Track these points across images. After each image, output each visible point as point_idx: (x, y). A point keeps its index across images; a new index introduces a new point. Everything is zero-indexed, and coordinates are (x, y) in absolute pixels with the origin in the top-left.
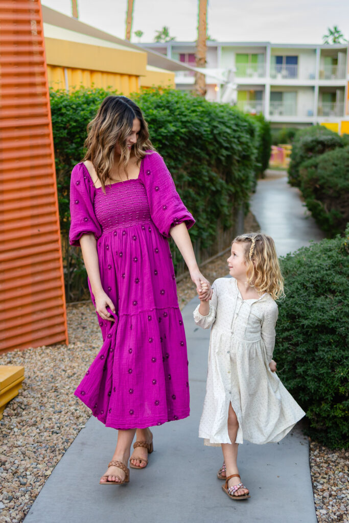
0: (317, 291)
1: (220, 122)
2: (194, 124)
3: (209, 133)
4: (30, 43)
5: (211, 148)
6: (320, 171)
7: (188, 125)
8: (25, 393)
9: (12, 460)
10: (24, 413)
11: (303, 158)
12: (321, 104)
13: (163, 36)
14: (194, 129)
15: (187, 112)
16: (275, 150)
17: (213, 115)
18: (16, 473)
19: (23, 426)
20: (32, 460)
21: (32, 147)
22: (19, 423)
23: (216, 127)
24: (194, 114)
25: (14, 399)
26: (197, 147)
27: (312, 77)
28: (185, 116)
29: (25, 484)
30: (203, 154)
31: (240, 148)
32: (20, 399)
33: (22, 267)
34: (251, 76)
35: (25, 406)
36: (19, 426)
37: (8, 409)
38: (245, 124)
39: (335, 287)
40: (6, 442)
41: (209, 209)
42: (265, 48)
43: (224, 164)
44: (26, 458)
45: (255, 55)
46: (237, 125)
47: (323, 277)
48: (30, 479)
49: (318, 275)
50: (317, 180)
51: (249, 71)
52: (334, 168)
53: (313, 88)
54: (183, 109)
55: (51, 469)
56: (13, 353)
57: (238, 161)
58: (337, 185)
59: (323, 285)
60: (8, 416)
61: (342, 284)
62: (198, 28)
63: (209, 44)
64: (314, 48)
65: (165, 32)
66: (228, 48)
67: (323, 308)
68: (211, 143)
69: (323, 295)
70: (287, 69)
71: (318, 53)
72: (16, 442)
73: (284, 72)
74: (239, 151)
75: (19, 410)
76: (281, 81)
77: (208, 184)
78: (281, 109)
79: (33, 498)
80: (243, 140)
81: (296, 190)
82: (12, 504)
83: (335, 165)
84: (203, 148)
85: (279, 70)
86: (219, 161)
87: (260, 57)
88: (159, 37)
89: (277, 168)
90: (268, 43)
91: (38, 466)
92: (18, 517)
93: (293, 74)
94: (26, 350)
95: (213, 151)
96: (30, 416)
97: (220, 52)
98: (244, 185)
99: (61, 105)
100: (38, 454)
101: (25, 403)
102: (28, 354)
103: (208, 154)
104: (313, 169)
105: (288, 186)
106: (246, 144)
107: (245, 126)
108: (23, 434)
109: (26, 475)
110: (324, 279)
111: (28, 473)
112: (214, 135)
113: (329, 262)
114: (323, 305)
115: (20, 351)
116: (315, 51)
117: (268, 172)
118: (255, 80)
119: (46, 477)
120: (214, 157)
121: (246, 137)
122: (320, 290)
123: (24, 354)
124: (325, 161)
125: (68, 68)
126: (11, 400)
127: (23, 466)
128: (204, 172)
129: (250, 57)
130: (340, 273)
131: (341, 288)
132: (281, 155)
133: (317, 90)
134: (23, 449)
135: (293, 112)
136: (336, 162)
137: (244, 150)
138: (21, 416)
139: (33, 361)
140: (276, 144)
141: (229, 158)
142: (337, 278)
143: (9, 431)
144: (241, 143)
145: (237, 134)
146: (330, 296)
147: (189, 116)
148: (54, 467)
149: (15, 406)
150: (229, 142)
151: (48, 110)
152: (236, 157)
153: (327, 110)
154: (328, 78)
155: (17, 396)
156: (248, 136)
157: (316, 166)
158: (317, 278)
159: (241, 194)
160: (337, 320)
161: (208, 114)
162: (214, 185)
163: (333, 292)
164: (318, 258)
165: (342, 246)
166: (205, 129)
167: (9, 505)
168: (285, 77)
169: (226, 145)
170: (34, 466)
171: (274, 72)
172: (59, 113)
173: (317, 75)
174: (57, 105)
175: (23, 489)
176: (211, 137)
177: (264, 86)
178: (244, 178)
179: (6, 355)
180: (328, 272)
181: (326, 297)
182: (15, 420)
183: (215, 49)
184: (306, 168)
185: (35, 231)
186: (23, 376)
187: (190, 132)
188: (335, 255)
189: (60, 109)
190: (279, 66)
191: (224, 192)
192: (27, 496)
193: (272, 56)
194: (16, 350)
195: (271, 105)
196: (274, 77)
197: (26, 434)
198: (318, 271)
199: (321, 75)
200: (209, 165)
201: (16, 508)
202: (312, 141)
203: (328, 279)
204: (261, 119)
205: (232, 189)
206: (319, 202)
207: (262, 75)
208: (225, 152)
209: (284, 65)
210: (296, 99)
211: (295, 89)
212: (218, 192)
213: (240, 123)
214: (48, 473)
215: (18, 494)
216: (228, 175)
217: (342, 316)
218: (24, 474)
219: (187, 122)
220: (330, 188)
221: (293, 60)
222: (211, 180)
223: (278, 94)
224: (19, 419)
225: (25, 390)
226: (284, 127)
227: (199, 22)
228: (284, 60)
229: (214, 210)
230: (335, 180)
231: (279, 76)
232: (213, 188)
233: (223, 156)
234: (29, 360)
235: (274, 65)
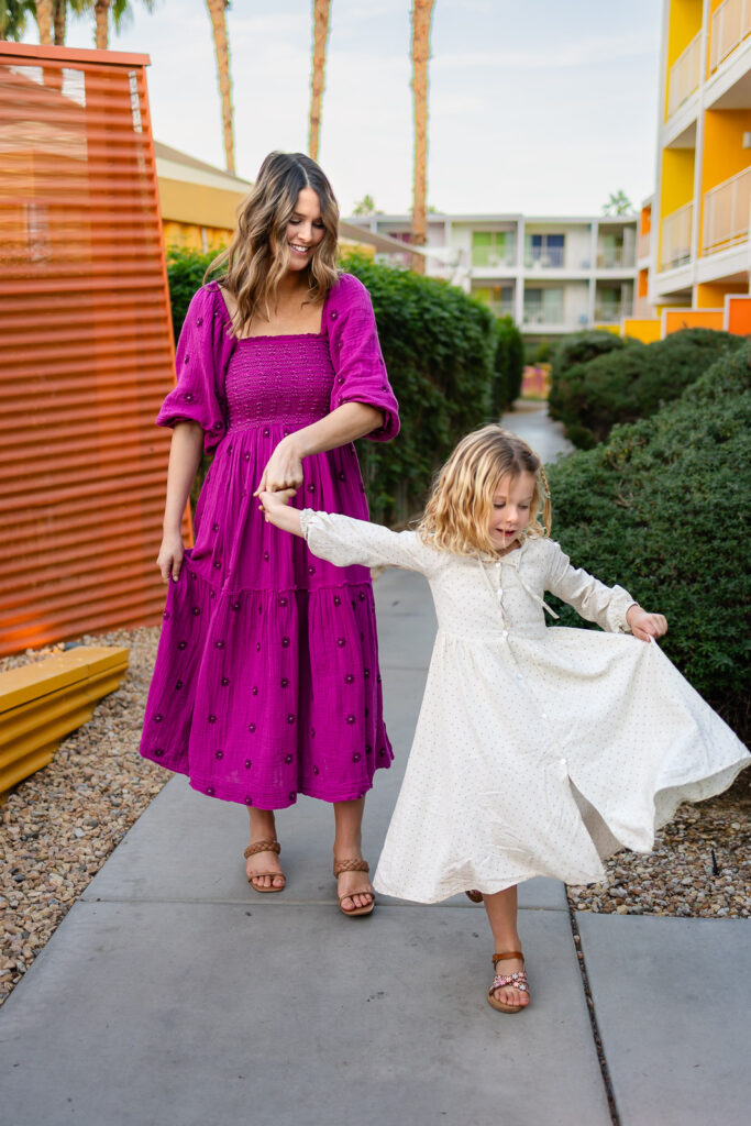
0: (565, 519)
1: (434, 304)
2: (394, 303)
3: (417, 317)
4: (134, 177)
5: (420, 341)
6: (588, 384)
7: (384, 302)
8: (129, 686)
9: (102, 774)
10: (125, 712)
11: (564, 369)
12: (600, 305)
13: (365, 209)
14: (393, 310)
15: (381, 284)
16: (529, 373)
17: (423, 292)
18: (106, 790)
19: (123, 729)
20: (132, 774)
21: (139, 321)
22: (117, 726)
23: (428, 310)
24: (393, 287)
25: (112, 693)
26: (398, 338)
27: (586, 266)
28: (379, 289)
29: (118, 806)
30: (408, 351)
31: (465, 345)
32: (121, 694)
33: (126, 504)
34: (495, 265)
35: (129, 703)
36: (117, 729)
37: (101, 706)
38: (474, 311)
39: (591, 512)
40: (94, 750)
41: (420, 436)
42: (516, 223)
43: (442, 367)
44: (125, 771)
45: (501, 235)
46: (462, 311)
47: (574, 498)
48: (128, 798)
49: (565, 496)
50: (583, 397)
51: (492, 258)
52: (609, 378)
53: (586, 282)
54: (376, 279)
55: (161, 785)
56: (116, 634)
57: (465, 367)
58: (613, 403)
59: (574, 510)
60: (102, 715)
61: (602, 508)
62: (415, 190)
63: (430, 218)
64: (586, 222)
65: (368, 203)
66: (459, 224)
67: (572, 542)
68: (420, 335)
69: (574, 525)
70: (549, 253)
71: (595, 229)
72: (109, 751)
73: (545, 259)
74: (463, 349)
75: (119, 708)
76: (540, 272)
77: (417, 397)
78: (541, 314)
79: (130, 823)
80: (472, 334)
81: (559, 425)
82: (97, 830)
83: (611, 373)
84: (408, 341)
85: (537, 256)
86: (433, 362)
87: (508, 238)
88: (358, 211)
89: (533, 399)
90: (520, 216)
91: (142, 782)
92: (105, 847)
93: (558, 261)
94: (135, 629)
95: (424, 346)
96: (135, 716)
97: (448, 229)
98: (474, 404)
99: (189, 270)
100: (141, 765)
101: (129, 699)
102: (138, 636)
103: (416, 349)
104: (578, 381)
105: (547, 420)
106: (477, 340)
107: (474, 314)
108: (121, 740)
109: (122, 793)
110: (575, 501)
111: (125, 791)
112: (426, 323)
113: (582, 477)
114: (572, 537)
115: (127, 631)
116: (589, 226)
117: (519, 403)
118: (501, 271)
119: (152, 795)
120: (426, 356)
121: (475, 331)
122: (569, 518)
123: (132, 635)
124: (596, 369)
125: (208, 228)
126: (108, 695)
127: (118, 782)
128: (411, 378)
129: (494, 238)
130: (601, 494)
131: (600, 514)
132: (538, 380)
133: (593, 285)
134: (120, 759)
135: (558, 317)
136: (613, 370)
137: (472, 349)
138: (121, 716)
139: (145, 645)
140: (531, 364)
141: (448, 359)
142: (594, 500)
143: (100, 736)
144: (468, 339)
145: (461, 325)
146: (583, 525)
147: (386, 290)
148: (165, 782)
149: (113, 703)
150: (450, 335)
151: (164, 280)
152: (461, 359)
153: (608, 313)
154: (609, 266)
155: (117, 690)
156: (479, 329)
157: (582, 377)
158: (565, 500)
159: (469, 417)
160: (593, 559)
161: (416, 290)
162: (428, 400)
163: (589, 521)
164: (568, 475)
165: (605, 458)
166: (410, 310)
167: (91, 833)
168: (545, 266)
169: (443, 338)
170: (135, 781)
171: (529, 259)
172: (186, 281)
173: (593, 262)
174: (183, 270)
175: (115, 811)
176: (420, 324)
177: (514, 280)
178: (473, 392)
179: (105, 637)
180: (581, 491)
181: (578, 527)
182: (110, 722)
183: (441, 225)
184: (568, 380)
185: (146, 450)
186: (126, 661)
187: (387, 314)
188: (592, 468)
189: (188, 276)
190: (537, 249)
191: (443, 411)
192: (121, 821)
193: (526, 235)
194: (120, 630)
195: (526, 308)
196: (529, 266)
197: (126, 740)
198: (565, 491)
199: (600, 263)
200: (419, 367)
201: (102, 836)
202: (580, 345)
203: (580, 501)
204: (509, 322)
205: (456, 407)
206: (588, 431)
207: (512, 264)
208: (442, 350)
209: (544, 249)
210: (562, 299)
211: (561, 285)
212: (432, 412)
213: (466, 308)
214: (156, 789)
215: (107, 818)
216: (449, 387)
217: (600, 552)
218: (118, 792)
219: (382, 298)
220: (604, 408)
221: (557, 240)
222: (423, 391)
223: (535, 292)
224: (117, 720)
225: (129, 682)
226: (543, 340)
227: (416, 180)
228: (544, 241)
229: (428, 437)
230: (610, 396)
231: (537, 265)
232: (426, 404)
233: (439, 355)
234: (140, 644)
235: (530, 248)
